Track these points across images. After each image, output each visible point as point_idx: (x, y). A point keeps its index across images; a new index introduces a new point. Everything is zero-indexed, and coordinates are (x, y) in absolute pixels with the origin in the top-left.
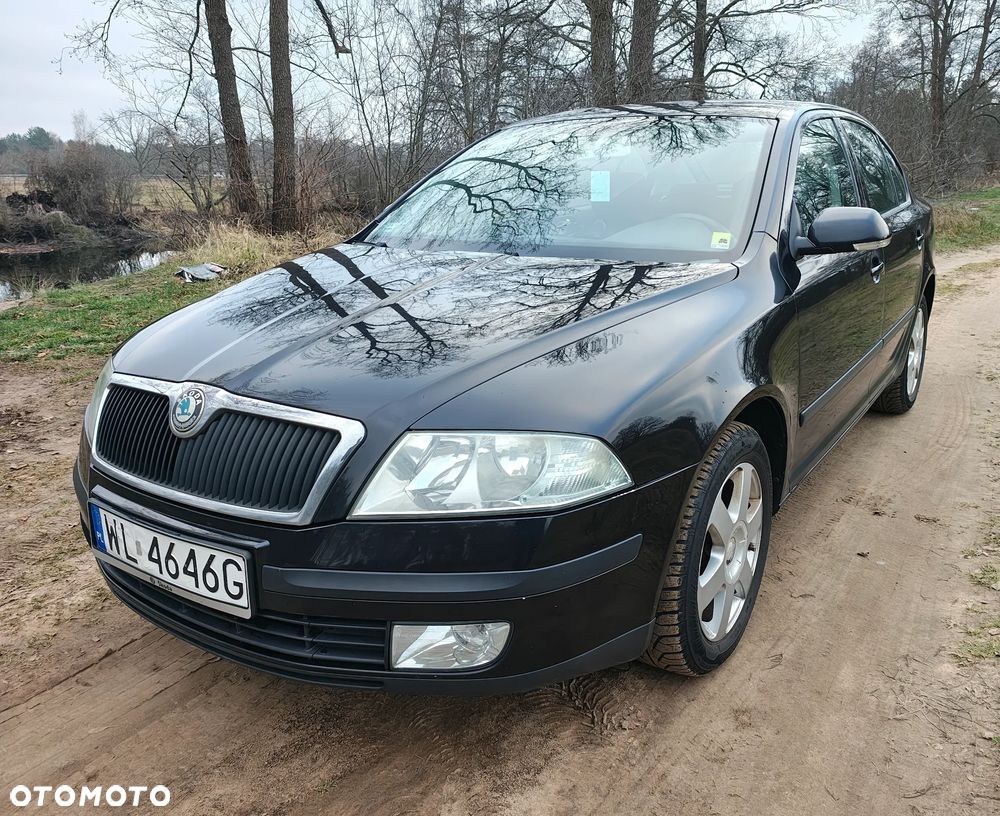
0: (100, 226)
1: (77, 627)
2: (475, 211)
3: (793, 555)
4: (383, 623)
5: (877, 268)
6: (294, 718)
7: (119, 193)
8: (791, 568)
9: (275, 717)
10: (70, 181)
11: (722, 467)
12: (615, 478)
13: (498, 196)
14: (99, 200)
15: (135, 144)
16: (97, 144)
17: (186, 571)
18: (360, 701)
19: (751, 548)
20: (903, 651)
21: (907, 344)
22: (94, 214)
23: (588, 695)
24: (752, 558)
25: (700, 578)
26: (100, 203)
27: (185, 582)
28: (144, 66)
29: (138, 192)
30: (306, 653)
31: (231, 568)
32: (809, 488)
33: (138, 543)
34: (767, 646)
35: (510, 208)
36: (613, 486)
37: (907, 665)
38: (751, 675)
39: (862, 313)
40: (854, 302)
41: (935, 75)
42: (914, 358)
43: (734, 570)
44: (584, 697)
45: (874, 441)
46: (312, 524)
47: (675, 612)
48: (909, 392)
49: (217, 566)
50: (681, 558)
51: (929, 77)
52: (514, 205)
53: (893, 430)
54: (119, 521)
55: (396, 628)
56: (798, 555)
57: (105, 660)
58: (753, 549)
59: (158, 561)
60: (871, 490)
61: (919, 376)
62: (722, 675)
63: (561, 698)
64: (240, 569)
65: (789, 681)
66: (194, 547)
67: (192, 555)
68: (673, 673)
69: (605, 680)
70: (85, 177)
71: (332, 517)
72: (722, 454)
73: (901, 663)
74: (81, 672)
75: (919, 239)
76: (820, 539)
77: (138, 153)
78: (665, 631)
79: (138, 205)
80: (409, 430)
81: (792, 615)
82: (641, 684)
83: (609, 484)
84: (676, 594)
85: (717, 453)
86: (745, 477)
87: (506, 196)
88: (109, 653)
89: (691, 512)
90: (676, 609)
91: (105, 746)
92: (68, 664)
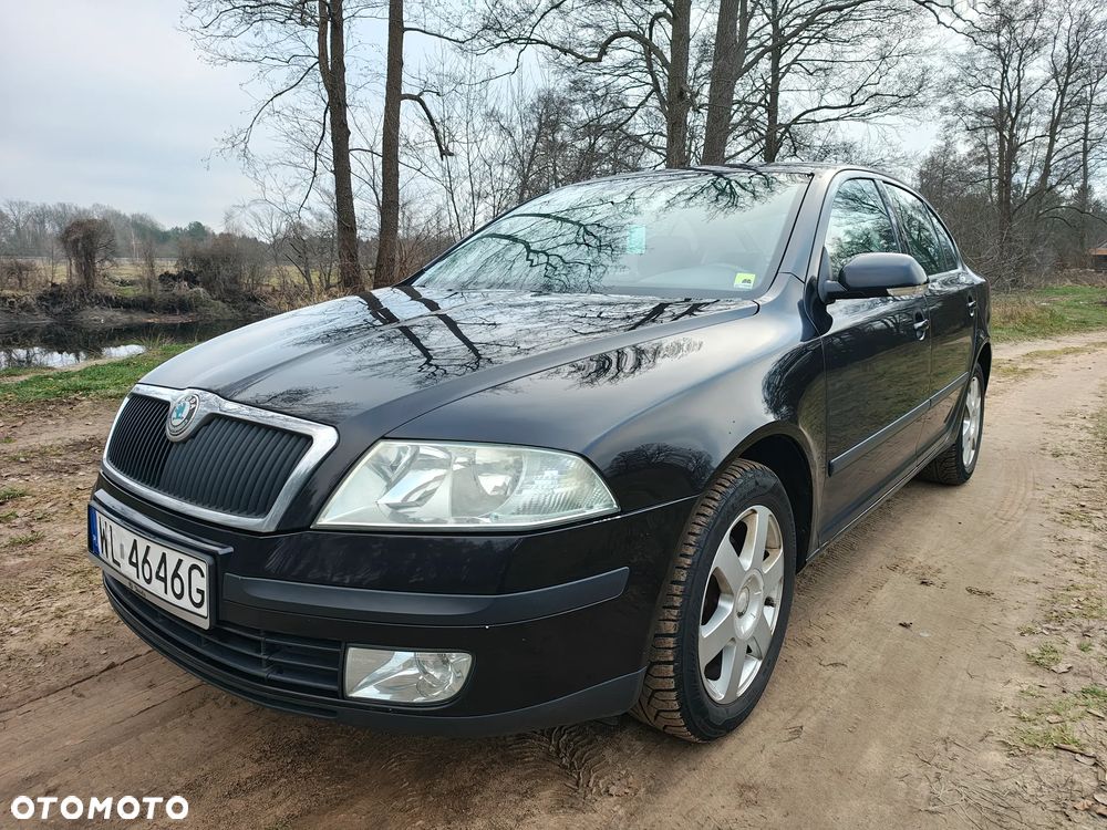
0: (233, 302)
1: (89, 637)
2: (531, 266)
3: (828, 621)
4: (337, 644)
5: (920, 324)
6: (267, 748)
7: (253, 274)
8: (824, 634)
9: (249, 746)
10: (212, 263)
11: (730, 504)
12: (598, 501)
13: (554, 252)
14: (234, 280)
15: (274, 237)
16: (244, 236)
17: (158, 577)
18: (339, 738)
19: (768, 602)
20: (943, 733)
21: (960, 411)
22: (229, 291)
23: (579, 753)
24: (771, 615)
25: (702, 628)
26: (236, 283)
27: (156, 587)
28: (277, 164)
29: (269, 274)
30: (262, 672)
31: (195, 573)
32: (852, 552)
33: (122, 546)
34: (787, 716)
35: (563, 261)
36: (598, 509)
37: (946, 750)
38: (764, 746)
39: (913, 381)
40: (904, 368)
41: (1001, 181)
42: (970, 427)
43: (747, 625)
44: (572, 755)
45: (926, 511)
46: (277, 532)
47: (669, 663)
48: (965, 463)
49: (183, 572)
50: (678, 602)
51: (995, 183)
52: (567, 259)
53: (948, 501)
54: (110, 523)
55: (351, 651)
56: (831, 620)
57: (106, 673)
58: (772, 605)
59: (136, 565)
60: (920, 558)
61: (976, 447)
62: (731, 744)
63: (548, 754)
64: (203, 576)
65: (806, 757)
66: (167, 551)
67: (164, 558)
68: (673, 737)
69: (600, 738)
70: (226, 260)
71: (296, 526)
72: (731, 491)
73: (939, 747)
74: (80, 682)
75: (970, 304)
76: (859, 605)
77: (278, 244)
78: (660, 684)
79: (268, 285)
80: (384, 438)
81: (819, 684)
82: (639, 746)
83: (592, 507)
84: (671, 642)
85: (724, 489)
86: (761, 520)
87: (561, 251)
88: (112, 666)
89: (691, 551)
90: (671, 659)
91: (75, 760)
92: (71, 672)
